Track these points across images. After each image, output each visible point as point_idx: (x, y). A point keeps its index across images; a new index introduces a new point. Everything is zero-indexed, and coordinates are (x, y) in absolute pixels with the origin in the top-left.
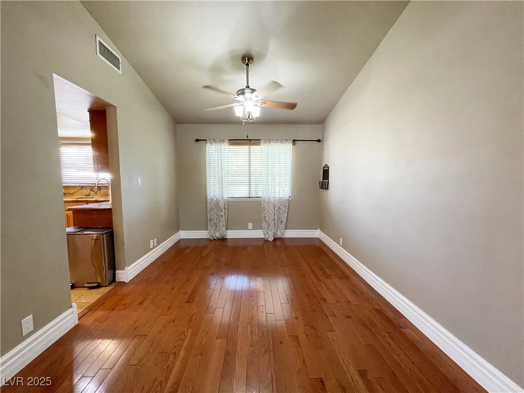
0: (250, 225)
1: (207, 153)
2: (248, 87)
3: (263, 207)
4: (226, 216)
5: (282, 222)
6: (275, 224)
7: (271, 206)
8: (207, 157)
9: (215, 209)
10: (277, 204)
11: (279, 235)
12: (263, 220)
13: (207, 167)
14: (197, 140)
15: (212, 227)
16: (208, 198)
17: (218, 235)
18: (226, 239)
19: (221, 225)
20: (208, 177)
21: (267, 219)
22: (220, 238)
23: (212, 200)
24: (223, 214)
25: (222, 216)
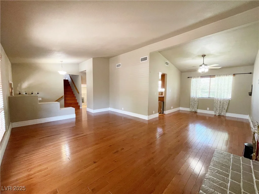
0: (208, 109)
1: (192, 81)
2: (203, 64)
3: (215, 102)
4: (198, 104)
5: (225, 109)
6: (220, 109)
7: (219, 102)
8: (192, 83)
9: (193, 101)
10: (222, 101)
11: (222, 114)
12: (214, 107)
13: (191, 86)
14: (188, 78)
15: (191, 107)
16: (191, 97)
17: (193, 110)
18: (197, 112)
19: (195, 107)
20: (191, 90)
21: (216, 107)
22: (194, 111)
23: (192, 98)
24: (196, 103)
25: (196, 104)
